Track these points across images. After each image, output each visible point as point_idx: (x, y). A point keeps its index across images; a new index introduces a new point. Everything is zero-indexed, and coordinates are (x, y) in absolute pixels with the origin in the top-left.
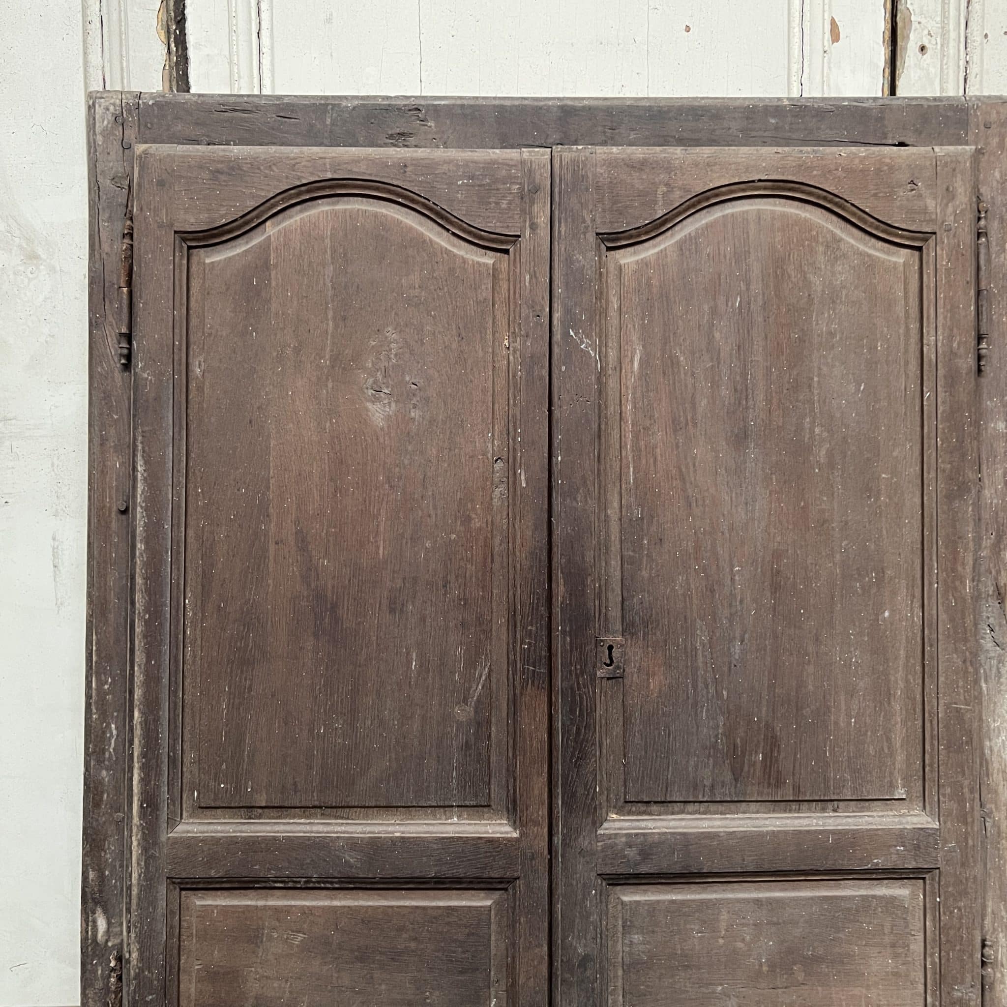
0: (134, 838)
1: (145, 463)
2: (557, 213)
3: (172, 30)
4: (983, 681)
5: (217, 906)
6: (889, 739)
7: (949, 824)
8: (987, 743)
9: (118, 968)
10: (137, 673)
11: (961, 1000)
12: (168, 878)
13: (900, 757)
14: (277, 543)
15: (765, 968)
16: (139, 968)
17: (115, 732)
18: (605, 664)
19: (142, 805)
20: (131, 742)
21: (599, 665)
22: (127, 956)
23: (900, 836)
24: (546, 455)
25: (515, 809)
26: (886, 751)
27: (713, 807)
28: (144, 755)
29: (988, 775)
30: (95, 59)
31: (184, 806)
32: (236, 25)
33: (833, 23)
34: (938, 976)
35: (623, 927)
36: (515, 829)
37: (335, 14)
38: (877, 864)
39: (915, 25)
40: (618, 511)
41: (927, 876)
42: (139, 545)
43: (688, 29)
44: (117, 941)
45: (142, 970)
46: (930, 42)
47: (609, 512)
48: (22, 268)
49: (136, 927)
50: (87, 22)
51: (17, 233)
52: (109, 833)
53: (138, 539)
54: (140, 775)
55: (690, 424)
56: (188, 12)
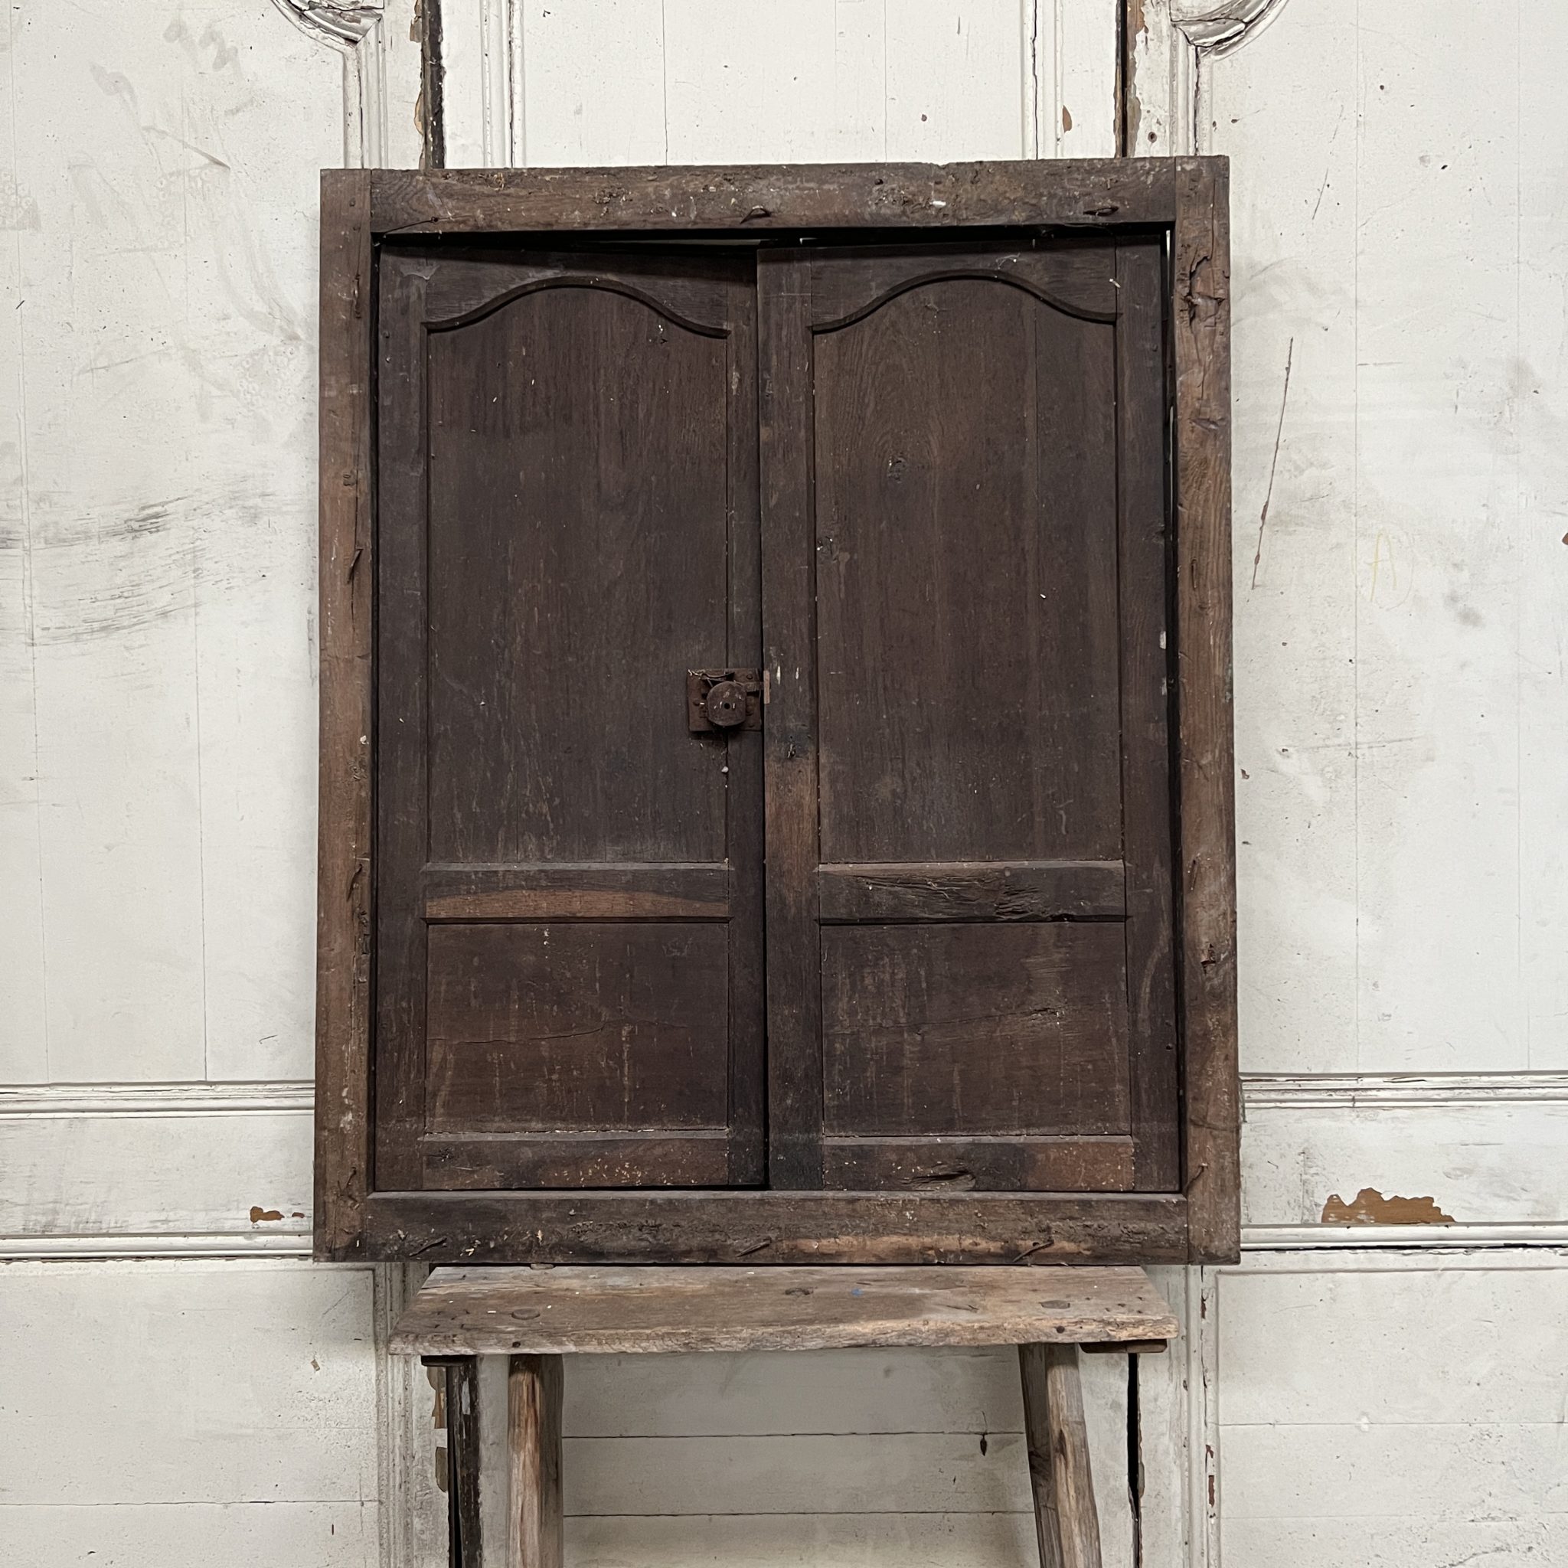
3: (429, 122)
30: (354, 148)
32: (490, 117)
33: (1065, 110)
37: (584, 108)
39: (1144, 114)
43: (924, 118)
46: (1159, 130)
48: (283, 349)
50: (347, 114)
51: (277, 314)
56: (445, 104)
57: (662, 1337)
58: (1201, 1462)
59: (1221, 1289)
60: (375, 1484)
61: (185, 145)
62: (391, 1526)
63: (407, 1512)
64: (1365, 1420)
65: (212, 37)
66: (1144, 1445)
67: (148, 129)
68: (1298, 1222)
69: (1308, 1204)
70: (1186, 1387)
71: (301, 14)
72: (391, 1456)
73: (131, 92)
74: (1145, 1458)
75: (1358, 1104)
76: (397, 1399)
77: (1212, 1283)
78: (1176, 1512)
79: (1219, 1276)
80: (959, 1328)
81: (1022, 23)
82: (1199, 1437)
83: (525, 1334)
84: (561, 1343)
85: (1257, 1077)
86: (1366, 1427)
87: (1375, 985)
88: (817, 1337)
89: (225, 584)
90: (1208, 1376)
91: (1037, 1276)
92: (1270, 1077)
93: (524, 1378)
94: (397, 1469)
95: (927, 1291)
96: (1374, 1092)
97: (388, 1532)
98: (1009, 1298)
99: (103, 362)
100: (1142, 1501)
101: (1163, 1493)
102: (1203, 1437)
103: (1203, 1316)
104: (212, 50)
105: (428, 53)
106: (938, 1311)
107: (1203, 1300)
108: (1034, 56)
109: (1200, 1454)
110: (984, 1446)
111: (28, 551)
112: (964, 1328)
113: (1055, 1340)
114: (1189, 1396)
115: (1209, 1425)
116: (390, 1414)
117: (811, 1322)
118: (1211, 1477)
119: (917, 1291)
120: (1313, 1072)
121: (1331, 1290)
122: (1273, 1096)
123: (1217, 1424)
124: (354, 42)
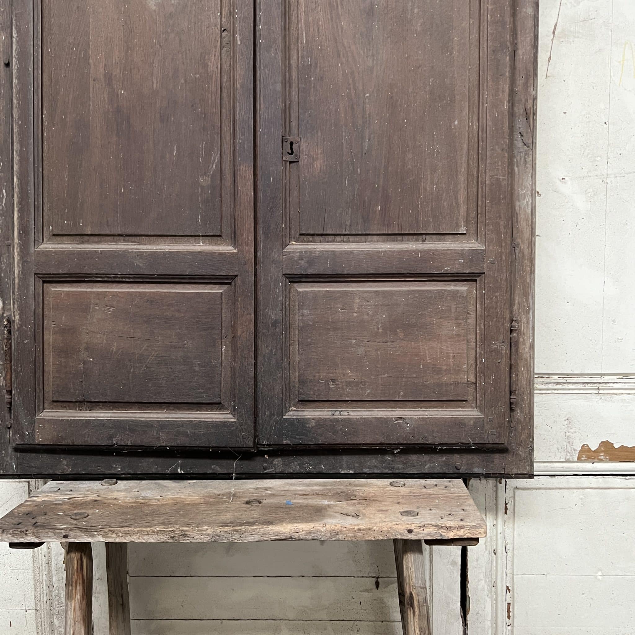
0: (15, 251)
1: (17, 32)
4: (515, 166)
5: (64, 291)
6: (456, 198)
7: (491, 247)
8: (517, 203)
9: (8, 326)
10: (15, 156)
11: (496, 349)
12: (35, 274)
13: (463, 209)
14: (94, 80)
15: (380, 331)
16: (20, 324)
17: (5, 194)
18: (288, 153)
19: (19, 232)
20: (13, 196)
21: (284, 153)
22: (13, 318)
23: (461, 254)
24: (252, 25)
25: (235, 237)
26: (454, 204)
27: (351, 238)
28: (20, 203)
29: (517, 222)
31: (45, 235)
34: (483, 336)
35: (298, 305)
36: (235, 249)
38: (447, 270)
40: (296, 61)
41: (478, 279)
42: (14, 81)
44: (8, 314)
45: (21, 326)
47: (291, 62)
49: (17, 301)
52: (3, 252)
53: (14, 77)
54: (18, 214)
55: (339, 6)
58: (502, 595)
59: (516, 498)
60: (33, 600)
62: (43, 623)
63: (51, 616)
64: (600, 573)
66: (470, 586)
68: (564, 460)
69: (569, 450)
70: (495, 553)
72: (41, 585)
74: (470, 593)
75: (601, 392)
76: (43, 554)
77: (512, 495)
78: (488, 624)
79: (516, 491)
82: (502, 581)
85: (541, 376)
86: (600, 578)
87: (614, 321)
88: (255, 534)
90: (508, 547)
91: (402, 493)
92: (549, 376)
95: (332, 503)
96: (611, 385)
97: (41, 626)
98: (381, 508)
100: (468, 617)
101: (480, 612)
102: (504, 582)
103: (506, 513)
106: (335, 517)
107: (506, 504)
109: (502, 590)
110: (377, 585)
114: (496, 558)
115: (508, 575)
116: (40, 562)
117: (253, 524)
118: (509, 604)
119: (326, 502)
120: (575, 372)
121: (582, 499)
122: (550, 386)
123: (513, 574)
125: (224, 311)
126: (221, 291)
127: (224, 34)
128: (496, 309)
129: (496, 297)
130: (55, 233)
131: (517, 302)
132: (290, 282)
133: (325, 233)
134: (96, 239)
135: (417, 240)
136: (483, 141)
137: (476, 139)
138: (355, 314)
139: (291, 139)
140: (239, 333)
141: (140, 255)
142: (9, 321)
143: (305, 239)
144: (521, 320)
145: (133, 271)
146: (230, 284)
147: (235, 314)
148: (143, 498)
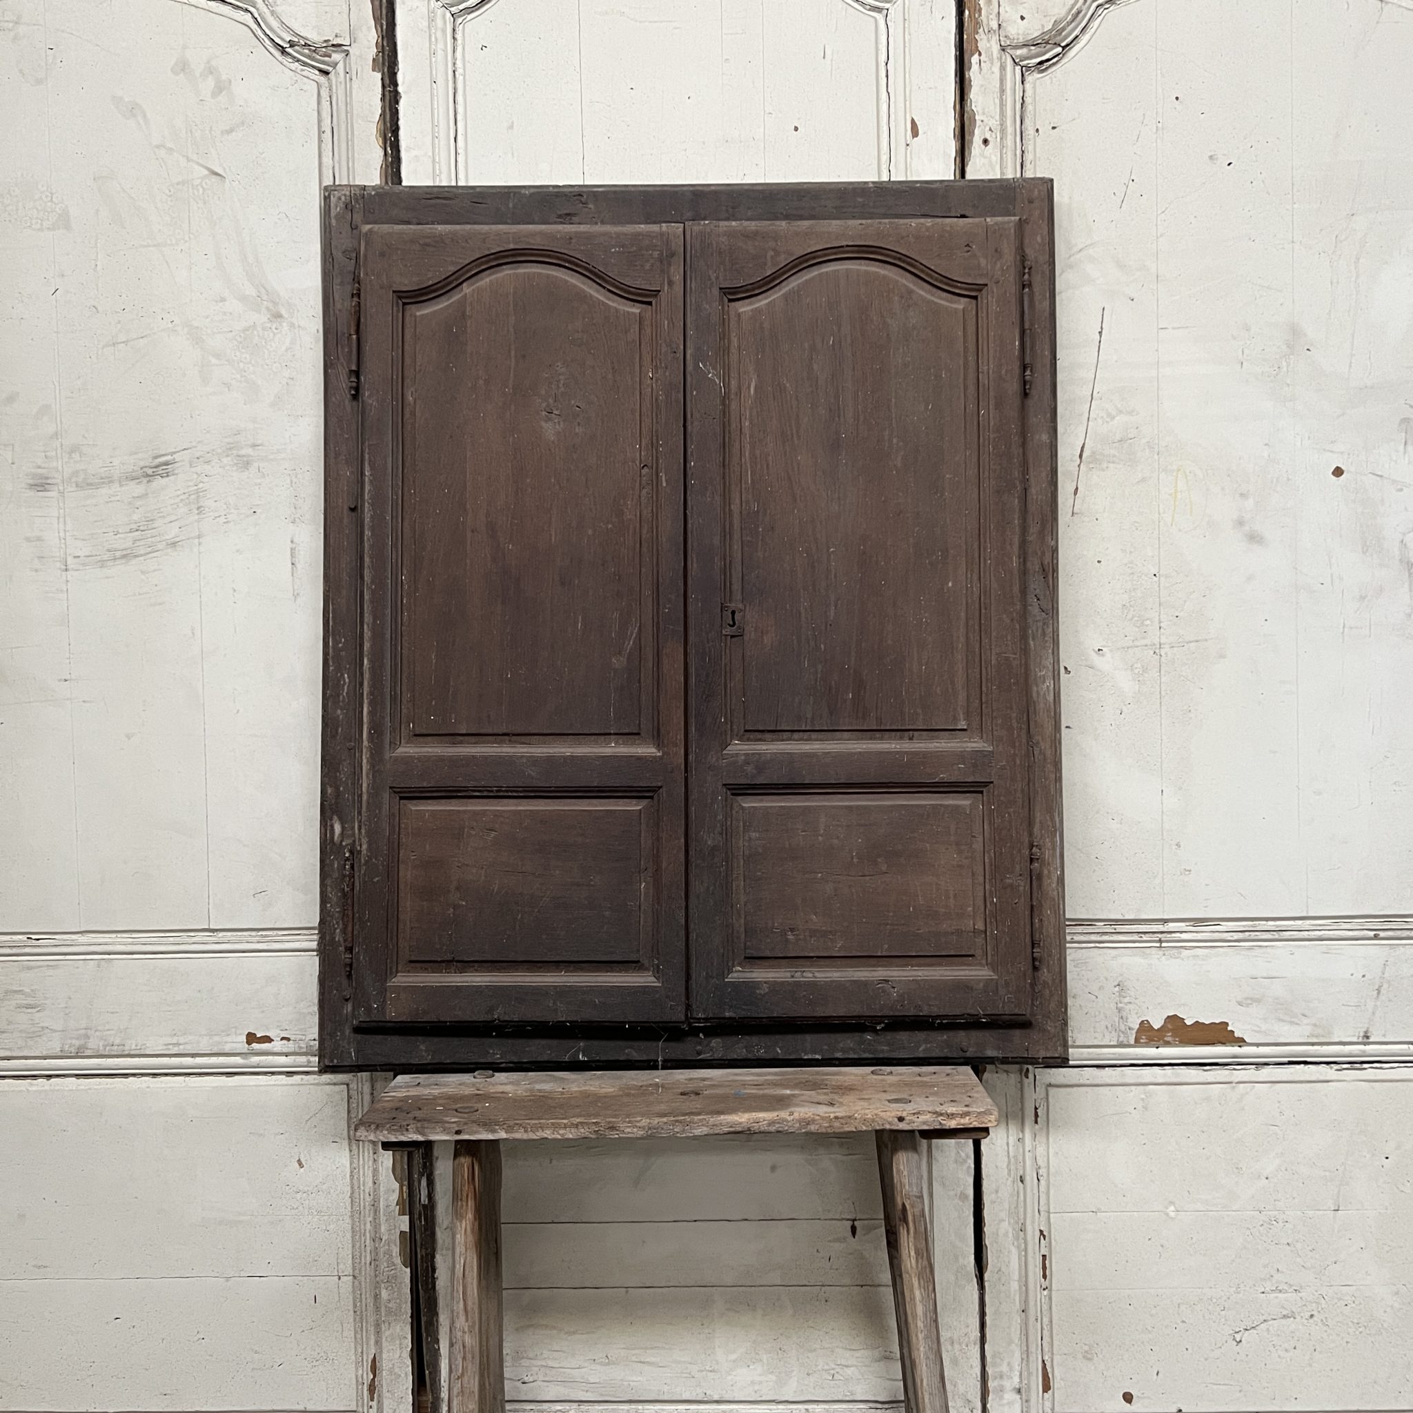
0: (364, 757)
1: (371, 470)
2: (688, 273)
3: (388, 137)
4: (1031, 639)
5: (428, 810)
6: (953, 683)
7: (1000, 748)
8: (1035, 689)
9: (351, 858)
10: (366, 631)
11: (1011, 885)
12: (391, 788)
13: (962, 696)
14: (473, 531)
15: (855, 860)
16: (368, 856)
17: (347, 680)
18: (729, 625)
19: (370, 732)
20: (361, 684)
21: (724, 625)
22: (359, 848)
23: (961, 756)
24: (682, 461)
25: (658, 735)
26: (950, 690)
27: (814, 735)
28: (371, 693)
29: (1035, 714)
30: (327, 160)
31: (402, 735)
32: (438, 132)
33: (913, 121)
34: (993, 867)
35: (744, 827)
36: (659, 751)
37: (515, 124)
38: (943, 778)
39: (978, 123)
40: (739, 506)
41: (985, 790)
42: (366, 532)
43: (796, 129)
44: (350, 841)
45: (370, 858)
46: (991, 136)
47: (732, 507)
48: (269, 325)
49: (365, 825)
50: (321, 132)
51: (265, 297)
52: (343, 758)
53: (366, 527)
54: (368, 708)
55: (795, 436)
56: (401, 123)
57: (576, 1126)
58: (1034, 1243)
59: (1050, 1099)
60: (350, 1261)
61: (189, 160)
62: (363, 1296)
63: (377, 1286)
64: (1172, 1208)
65: (210, 70)
66: (987, 1229)
67: (158, 147)
68: (1115, 1043)
69: (1123, 1028)
70: (1022, 1181)
71: (283, 51)
72: (363, 1238)
73: (145, 116)
74: (988, 1241)
75: (1164, 945)
76: (367, 1191)
77: (1043, 1095)
78: (1015, 1286)
79: (1049, 1088)
80: (818, 1117)
81: (877, 49)
82: (1033, 1222)
83: (466, 1124)
84: (494, 1131)
85: (1080, 922)
86: (1172, 1214)
87: (1178, 845)
88: (703, 1125)
89: (222, 519)
90: (1041, 1172)
91: (888, 1082)
92: (1090, 922)
93: (465, 1161)
94: (368, 1249)
95: (796, 1092)
96: (1178, 935)
97: (361, 1302)
98: (864, 1097)
99: (122, 338)
100: (986, 1276)
101: (1003, 1269)
102: (1036, 1223)
103: (1036, 1122)
104: (211, 82)
105: (387, 81)
106: (803, 1106)
107: (1036, 1109)
108: (887, 76)
109: (1034, 1236)
110: (854, 1230)
111: (62, 493)
112: (823, 1118)
113: (896, 1128)
114: (1024, 1188)
115: (1042, 1213)
116: (362, 1204)
117: (699, 1114)
118: (1044, 1256)
119: (788, 1092)
120: (1126, 917)
121: (1143, 1099)
122: (1093, 938)
123: (1049, 1212)
124: (326, 73)
125: (643, 835)
126: (639, 808)
127: (645, 471)
128: (1009, 830)
129: (1009, 814)
130: (417, 733)
131: (1038, 820)
132: (733, 794)
133: (778, 728)
134: (473, 739)
135: (901, 738)
136: (986, 609)
137: (977, 606)
138: (820, 838)
139: (733, 605)
140: (664, 865)
141: (534, 761)
142: (351, 852)
143: (752, 737)
144: (1045, 845)
145: (523, 783)
146: (651, 797)
147: (658, 839)
148: (540, 1091)
